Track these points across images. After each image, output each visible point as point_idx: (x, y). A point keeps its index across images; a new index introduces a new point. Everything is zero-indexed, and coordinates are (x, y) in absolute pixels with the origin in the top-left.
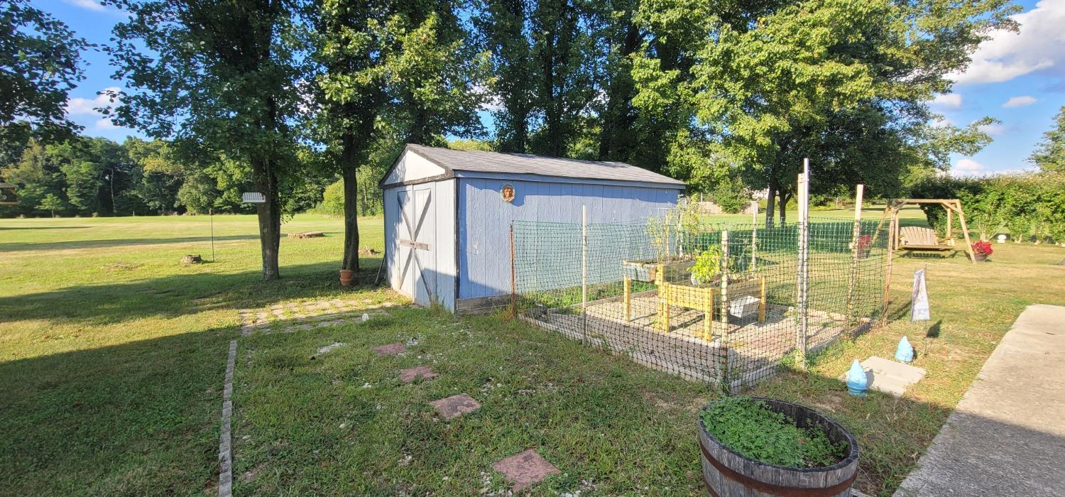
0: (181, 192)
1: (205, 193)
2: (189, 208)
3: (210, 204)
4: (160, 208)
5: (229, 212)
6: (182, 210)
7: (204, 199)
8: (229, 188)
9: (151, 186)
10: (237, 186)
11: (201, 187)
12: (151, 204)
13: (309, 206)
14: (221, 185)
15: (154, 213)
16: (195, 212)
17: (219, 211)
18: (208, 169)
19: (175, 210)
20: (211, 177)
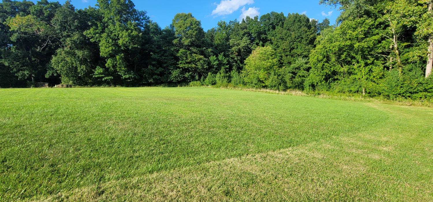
0: (54, 59)
1: (83, 61)
2: (64, 79)
3: (89, 73)
4: (29, 78)
5: (108, 84)
6: (54, 81)
7: (82, 69)
8: (112, 56)
9: (20, 53)
10: (123, 51)
11: (79, 53)
12: (20, 74)
13: (193, 78)
14: (104, 50)
15: (23, 84)
16: (71, 82)
17: (98, 82)
18: (88, 32)
19: (45, 80)
20: (92, 40)
